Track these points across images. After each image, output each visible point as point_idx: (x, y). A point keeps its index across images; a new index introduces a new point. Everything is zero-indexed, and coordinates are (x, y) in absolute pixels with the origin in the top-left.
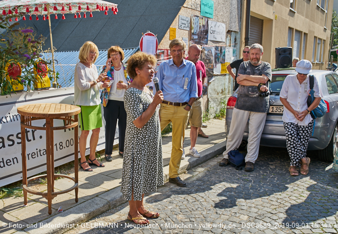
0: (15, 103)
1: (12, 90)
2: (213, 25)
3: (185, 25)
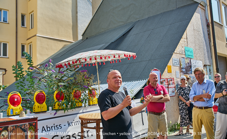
0: (77, 114)
1: (76, 106)
2: (194, 62)
3: (177, 63)
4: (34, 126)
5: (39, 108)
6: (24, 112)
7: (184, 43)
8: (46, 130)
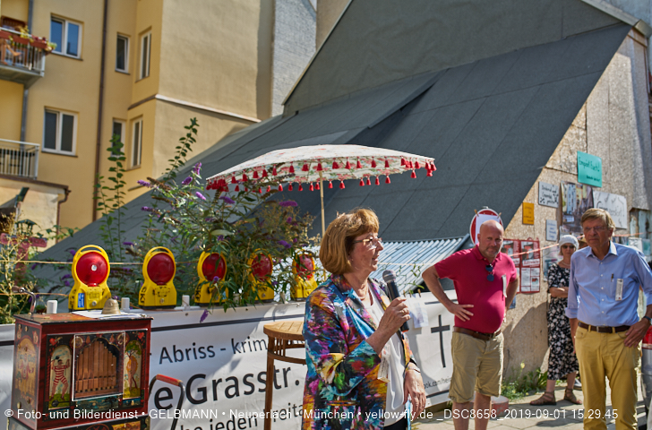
0: (259, 320)
1: (256, 299)
2: (602, 199)
3: (550, 197)
4: (140, 340)
5: (156, 296)
6: (115, 301)
7: (576, 140)
8: (173, 359)
